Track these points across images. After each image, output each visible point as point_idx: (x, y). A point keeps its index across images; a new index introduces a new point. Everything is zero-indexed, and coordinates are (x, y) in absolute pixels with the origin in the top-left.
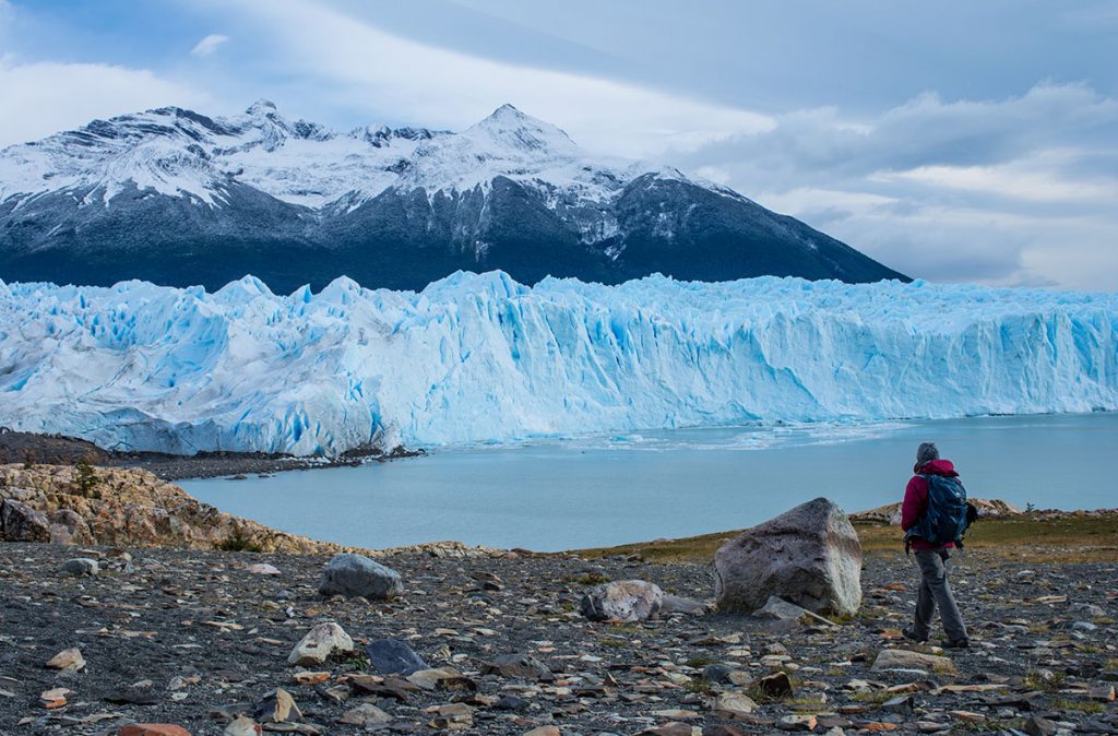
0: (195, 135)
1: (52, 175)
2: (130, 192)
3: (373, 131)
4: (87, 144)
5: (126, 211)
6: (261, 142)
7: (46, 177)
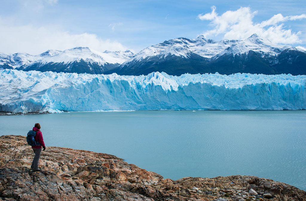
0: (186, 43)
1: (156, 52)
2: (170, 55)
3: (225, 41)
4: (164, 46)
5: (168, 59)
6: (200, 44)
7: (154, 53)
